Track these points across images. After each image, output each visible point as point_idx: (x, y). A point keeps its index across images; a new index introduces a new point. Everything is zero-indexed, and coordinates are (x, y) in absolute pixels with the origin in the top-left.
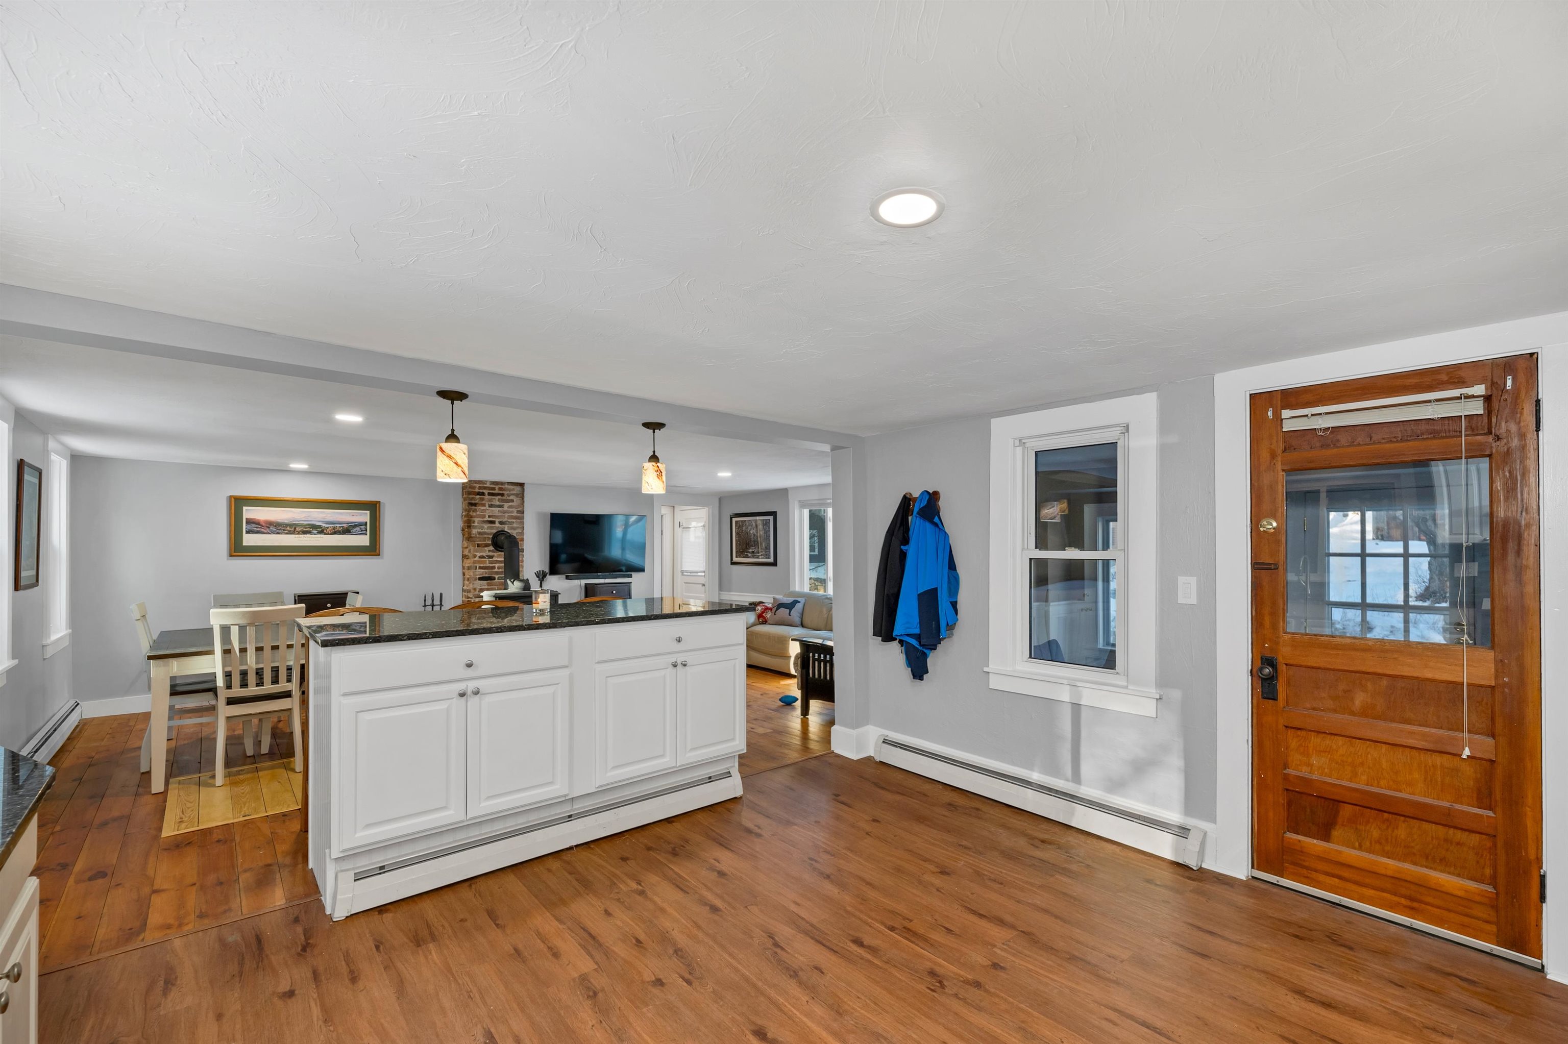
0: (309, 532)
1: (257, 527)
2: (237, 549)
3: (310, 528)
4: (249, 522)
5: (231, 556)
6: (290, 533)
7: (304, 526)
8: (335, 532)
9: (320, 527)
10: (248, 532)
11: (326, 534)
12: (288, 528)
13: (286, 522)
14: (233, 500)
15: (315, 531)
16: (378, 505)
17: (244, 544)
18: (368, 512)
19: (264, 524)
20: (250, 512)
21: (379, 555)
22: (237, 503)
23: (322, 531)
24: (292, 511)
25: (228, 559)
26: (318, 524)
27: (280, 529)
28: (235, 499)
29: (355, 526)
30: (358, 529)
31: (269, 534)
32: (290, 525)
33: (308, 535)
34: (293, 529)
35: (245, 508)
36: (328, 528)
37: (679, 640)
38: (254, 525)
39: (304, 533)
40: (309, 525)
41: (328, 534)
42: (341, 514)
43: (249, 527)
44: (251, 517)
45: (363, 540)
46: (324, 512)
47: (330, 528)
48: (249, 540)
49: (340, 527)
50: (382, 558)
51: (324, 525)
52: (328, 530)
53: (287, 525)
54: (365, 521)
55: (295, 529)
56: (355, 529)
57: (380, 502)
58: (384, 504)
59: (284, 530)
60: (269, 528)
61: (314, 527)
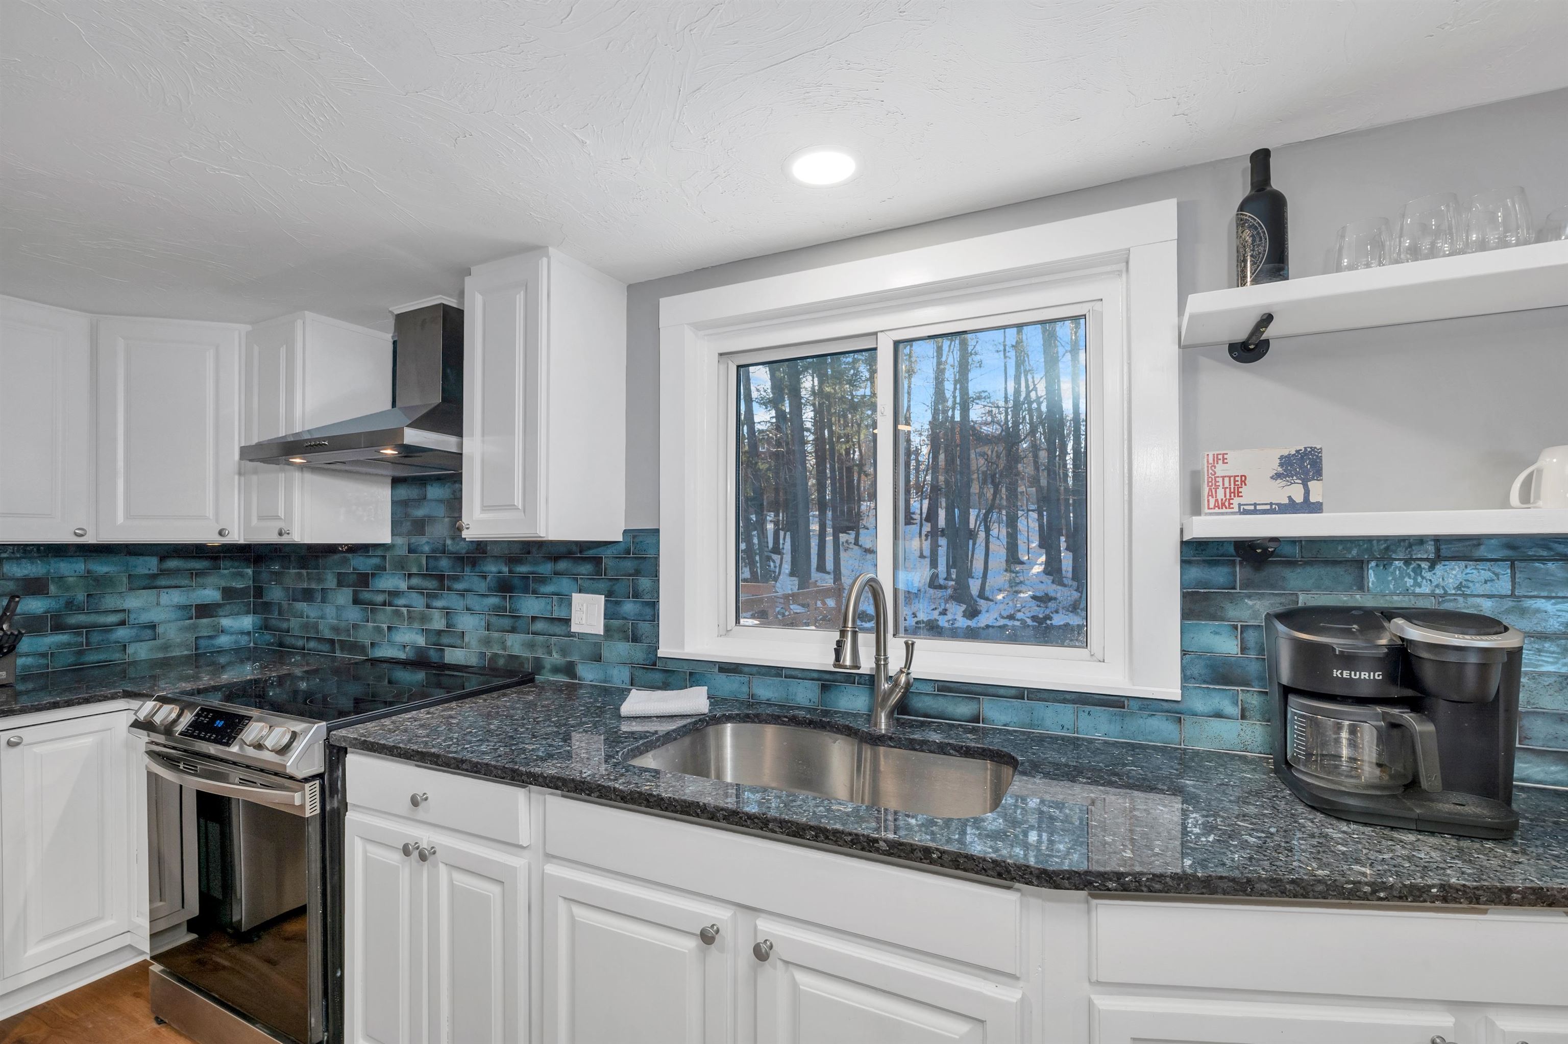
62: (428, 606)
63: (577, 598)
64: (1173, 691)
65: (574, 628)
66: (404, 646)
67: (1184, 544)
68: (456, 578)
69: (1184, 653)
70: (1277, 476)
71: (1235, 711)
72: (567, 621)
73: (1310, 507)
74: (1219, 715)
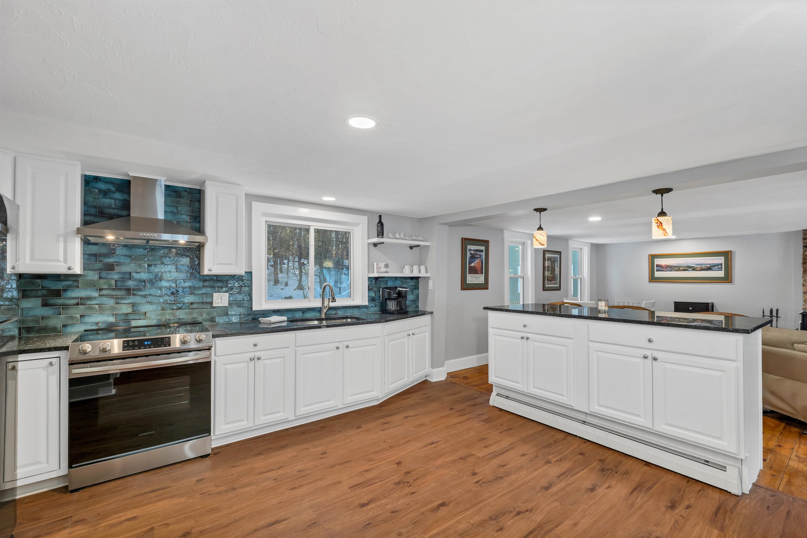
0: (687, 270)
1: (661, 268)
2: (653, 279)
3: (688, 268)
4: (658, 266)
5: (650, 282)
6: (677, 270)
7: (684, 267)
8: (702, 270)
9: (693, 267)
10: (657, 271)
11: (696, 271)
12: (676, 268)
13: (675, 265)
14: (650, 256)
15: (690, 269)
16: (729, 253)
17: (655, 276)
18: (723, 258)
19: (664, 267)
20: (658, 261)
21: (731, 282)
22: (653, 257)
23: (694, 269)
24: (678, 260)
25: (649, 283)
26: (692, 265)
27: (672, 269)
28: (651, 256)
29: (715, 266)
30: (716, 267)
31: (667, 271)
32: (677, 267)
33: (687, 272)
34: (678, 269)
35: (655, 260)
36: (698, 267)
37: (650, 341)
38: (660, 267)
39: (684, 270)
40: (687, 266)
41: (698, 271)
42: (705, 259)
43: (658, 268)
44: (659, 264)
45: (721, 274)
46: (695, 259)
47: (699, 268)
48: (658, 274)
49: (705, 267)
50: (734, 284)
51: (695, 266)
52: (698, 268)
53: (675, 267)
54: (721, 262)
55: (679, 268)
56: (714, 268)
57: (731, 251)
58: (735, 252)
59: (674, 269)
60: (666, 268)
61: (690, 267)
62: (117, 303)
63: (215, 295)
64: (367, 304)
65: (214, 305)
66: (97, 323)
67: (368, 277)
68: (139, 290)
69: (368, 297)
70: (384, 267)
71: (374, 306)
72: (211, 303)
73: (387, 272)
74: (372, 307)
